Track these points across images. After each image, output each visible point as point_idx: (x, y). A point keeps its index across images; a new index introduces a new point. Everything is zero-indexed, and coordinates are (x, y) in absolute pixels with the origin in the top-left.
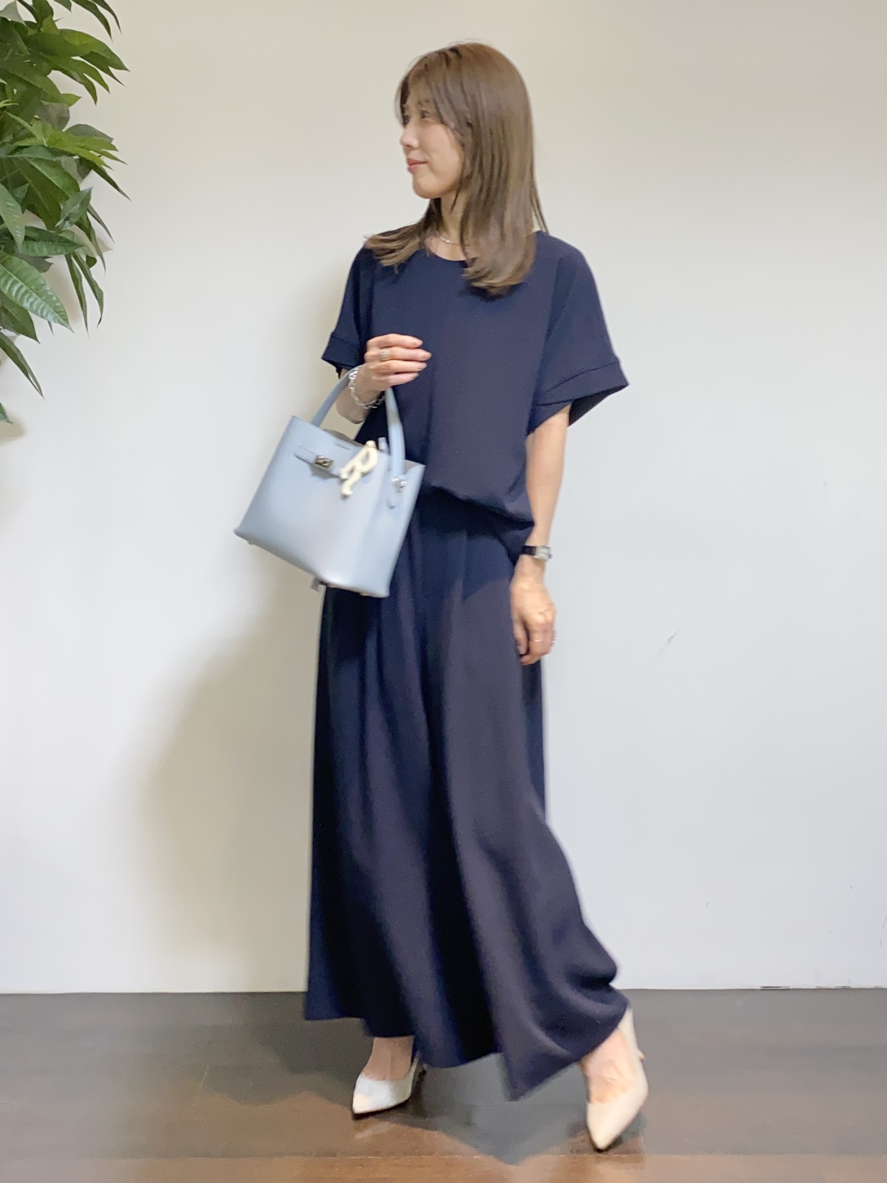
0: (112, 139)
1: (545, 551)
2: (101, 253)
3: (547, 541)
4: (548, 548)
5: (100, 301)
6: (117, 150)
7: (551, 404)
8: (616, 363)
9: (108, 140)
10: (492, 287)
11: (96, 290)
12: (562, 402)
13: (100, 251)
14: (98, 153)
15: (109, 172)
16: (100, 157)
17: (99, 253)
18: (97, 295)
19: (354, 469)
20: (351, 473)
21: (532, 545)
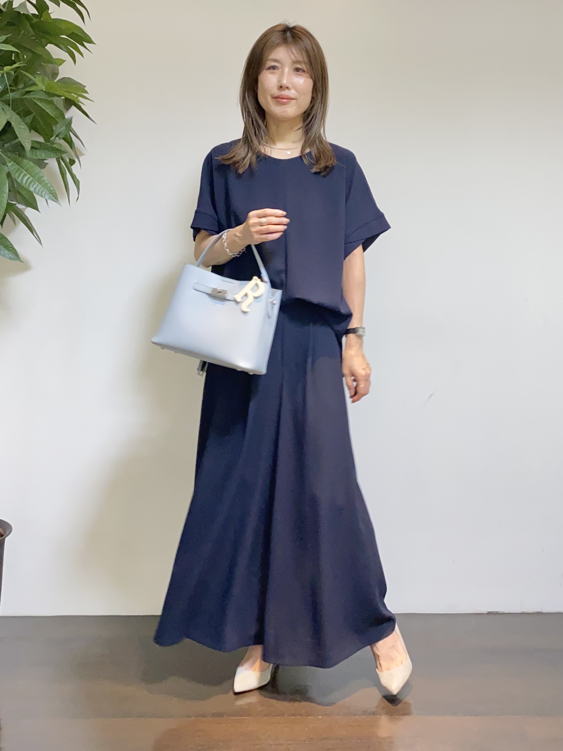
1: (362, 329)
3: (362, 324)
4: (364, 328)
6: (88, 93)
7: (353, 242)
11: (75, 180)
13: (77, 155)
14: (76, 95)
15: (83, 107)
16: (78, 98)
17: (77, 157)
18: (76, 183)
19: (246, 295)
20: (245, 298)
21: (354, 327)
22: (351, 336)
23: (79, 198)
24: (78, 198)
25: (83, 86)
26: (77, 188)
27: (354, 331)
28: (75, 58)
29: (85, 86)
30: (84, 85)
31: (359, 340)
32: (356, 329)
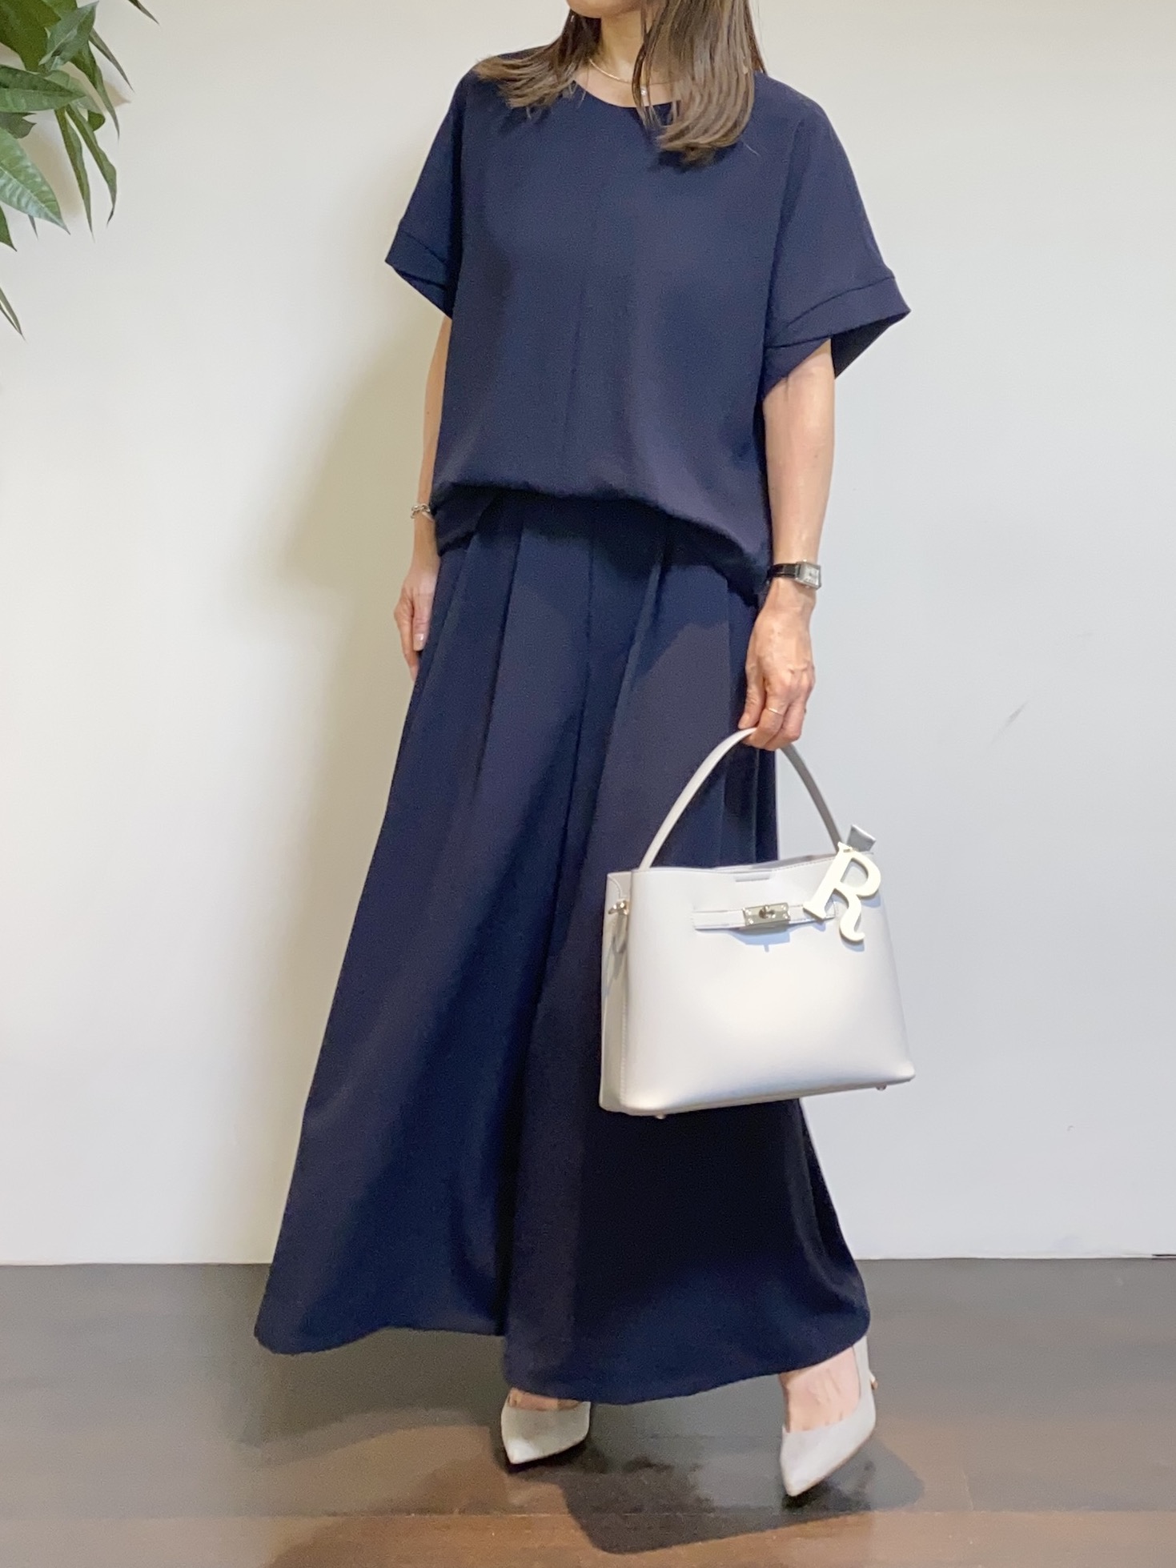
1: (813, 571)
2: (112, 107)
3: (816, 556)
4: (818, 568)
5: (111, 184)
7: (799, 343)
8: (887, 278)
10: (691, 148)
11: (106, 168)
12: (817, 339)
13: (110, 104)
17: (108, 108)
18: (107, 175)
21: (793, 561)
22: (781, 584)
23: (115, 213)
24: (112, 213)
26: (109, 185)
27: (791, 571)
31: (802, 596)
32: (797, 567)
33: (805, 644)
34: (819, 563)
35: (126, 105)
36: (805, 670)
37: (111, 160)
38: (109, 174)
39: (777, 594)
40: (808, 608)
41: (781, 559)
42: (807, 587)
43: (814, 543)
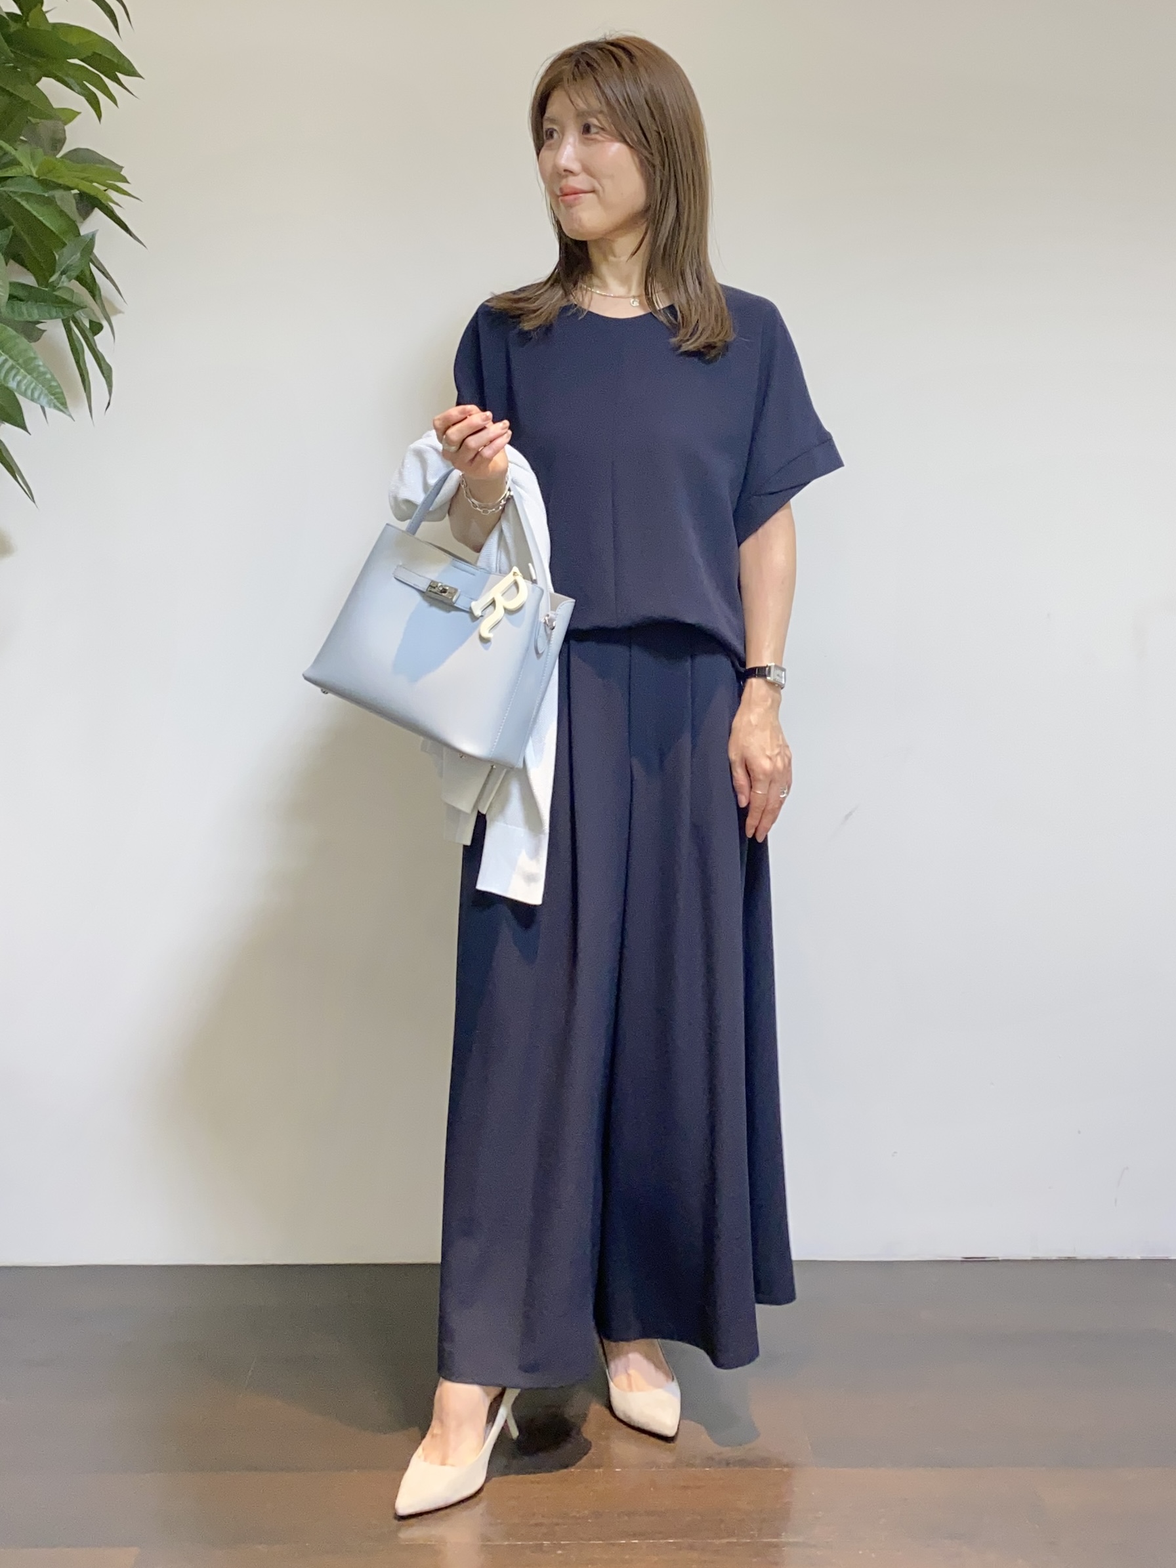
0: (122, 168)
1: (780, 673)
2: (109, 317)
5: (108, 380)
6: (128, 182)
9: (116, 169)
11: (103, 366)
13: (107, 314)
14: (104, 185)
15: (118, 211)
16: (107, 192)
17: (106, 318)
18: (104, 372)
19: (493, 603)
20: (491, 608)
21: (764, 664)
22: (754, 683)
23: (111, 404)
24: (109, 404)
25: (117, 166)
26: (106, 380)
27: (761, 672)
28: (99, 107)
29: (122, 167)
30: (120, 164)
31: (771, 692)
32: (767, 669)
33: (777, 730)
34: (784, 666)
35: (120, 315)
36: (779, 754)
37: (108, 360)
38: (106, 371)
39: (751, 692)
40: (776, 704)
41: (751, 664)
42: (777, 685)
43: (779, 652)
